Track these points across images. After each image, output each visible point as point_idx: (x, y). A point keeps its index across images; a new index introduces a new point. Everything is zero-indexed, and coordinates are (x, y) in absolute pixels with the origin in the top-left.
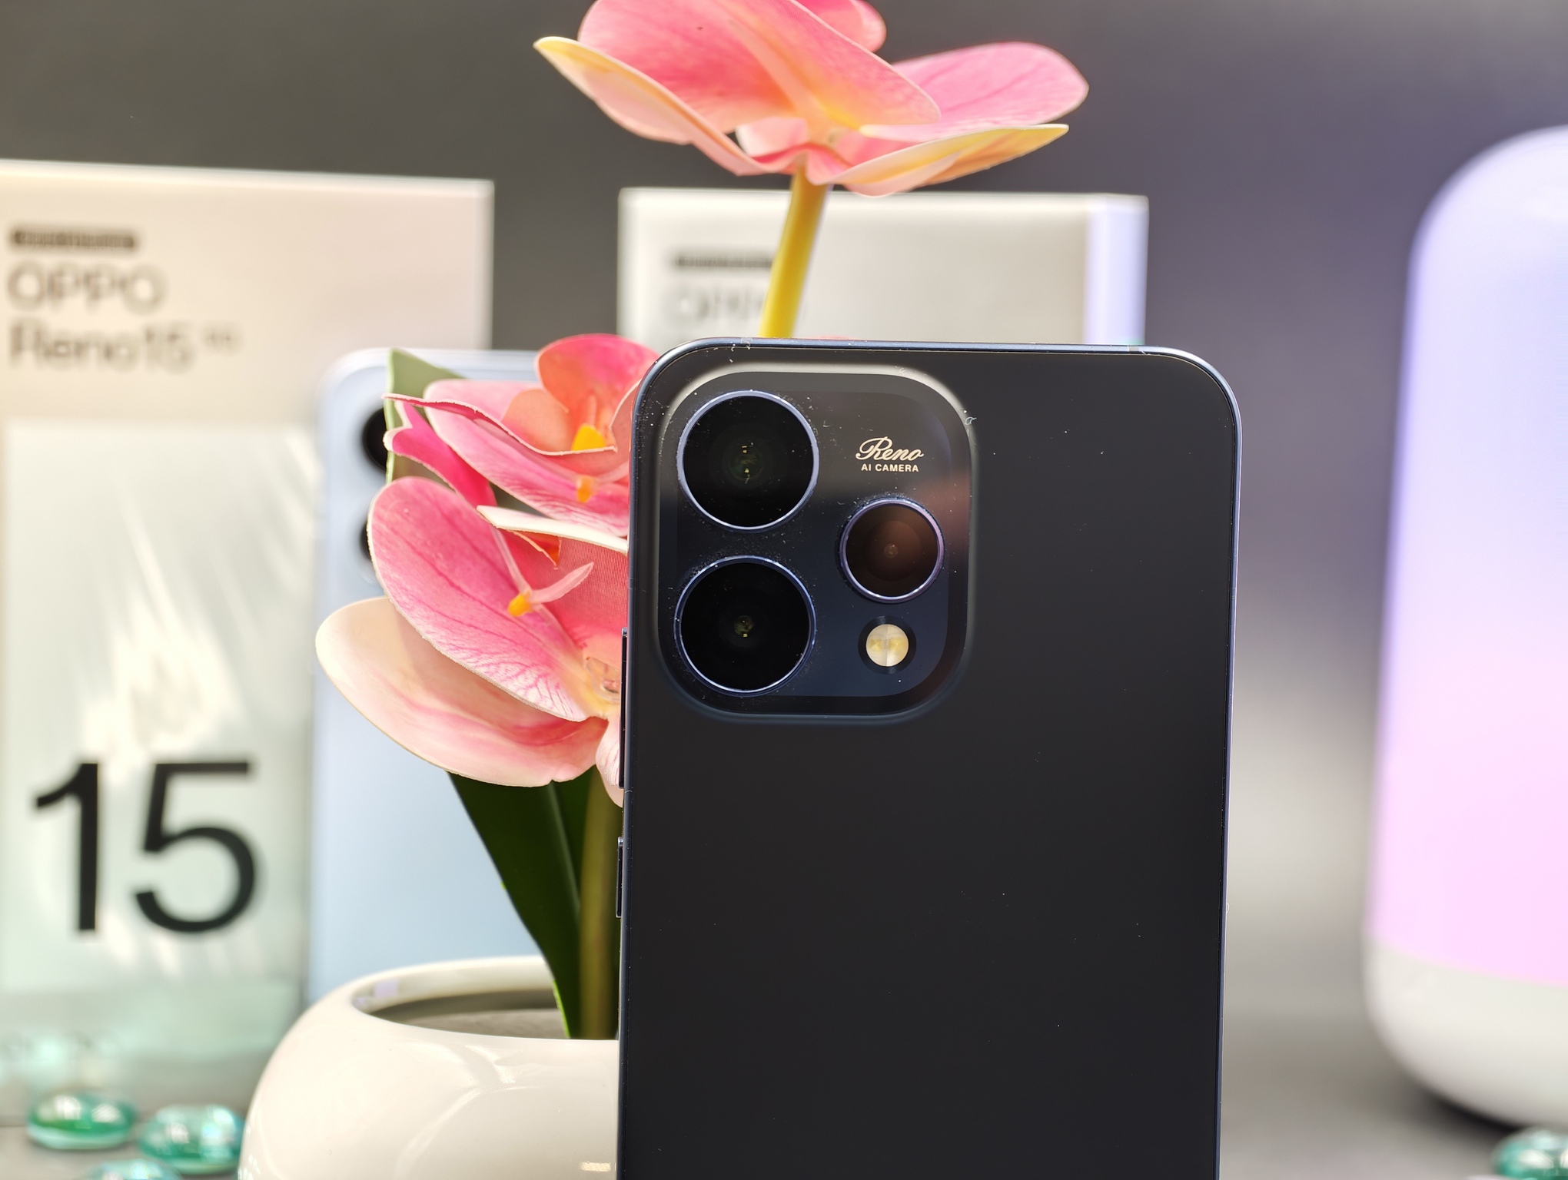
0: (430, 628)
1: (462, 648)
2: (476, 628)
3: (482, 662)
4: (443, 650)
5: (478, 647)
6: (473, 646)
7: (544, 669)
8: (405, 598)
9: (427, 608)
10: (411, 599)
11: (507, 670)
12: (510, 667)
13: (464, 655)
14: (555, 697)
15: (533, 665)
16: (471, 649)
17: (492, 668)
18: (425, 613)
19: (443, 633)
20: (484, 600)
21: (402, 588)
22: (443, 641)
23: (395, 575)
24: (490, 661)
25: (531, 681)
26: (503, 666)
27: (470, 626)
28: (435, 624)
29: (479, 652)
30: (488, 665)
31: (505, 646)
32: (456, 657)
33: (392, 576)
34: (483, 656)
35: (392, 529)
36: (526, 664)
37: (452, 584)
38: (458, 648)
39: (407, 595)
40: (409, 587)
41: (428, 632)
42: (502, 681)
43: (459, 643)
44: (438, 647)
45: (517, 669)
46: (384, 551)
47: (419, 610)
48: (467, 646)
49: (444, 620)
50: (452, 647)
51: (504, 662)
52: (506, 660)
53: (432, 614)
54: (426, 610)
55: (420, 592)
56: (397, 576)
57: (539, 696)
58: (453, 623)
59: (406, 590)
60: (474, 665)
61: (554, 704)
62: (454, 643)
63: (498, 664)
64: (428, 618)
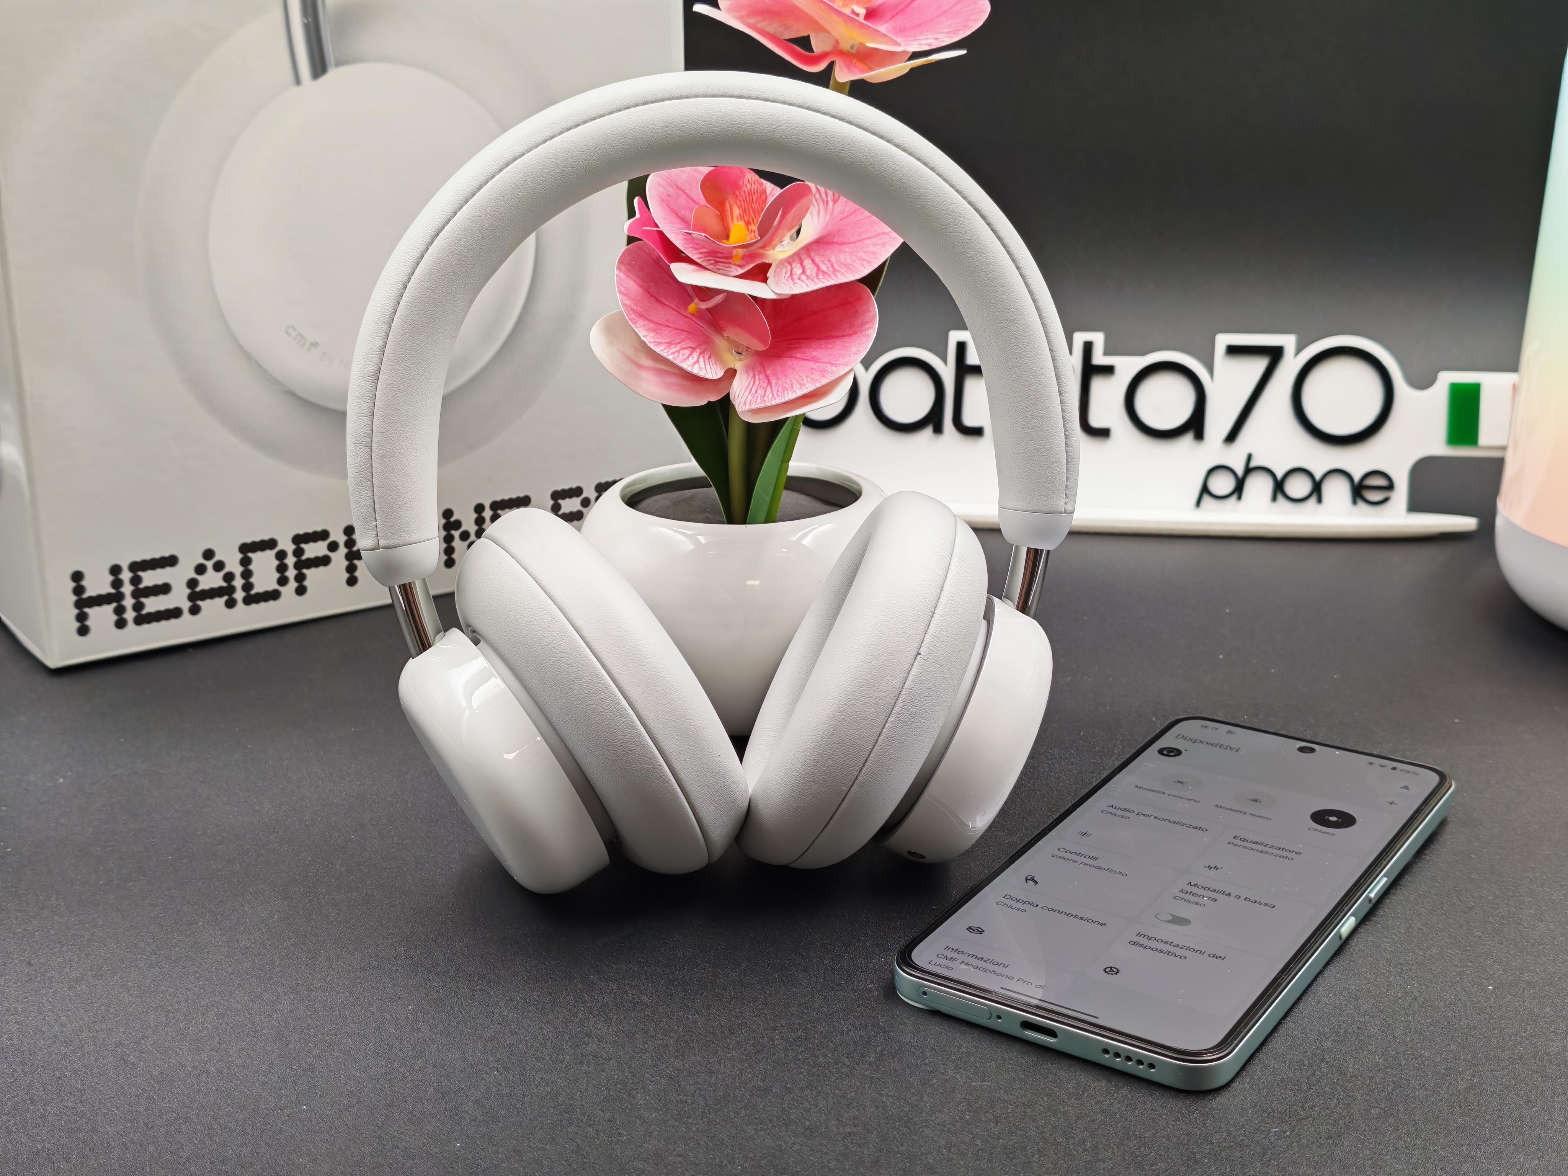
0: (645, 333)
1: (661, 343)
2: (669, 327)
3: (671, 351)
4: (652, 346)
6: (667, 341)
7: (703, 347)
8: (633, 316)
9: (645, 319)
10: (636, 316)
11: (683, 354)
12: (685, 351)
13: (662, 348)
14: (708, 366)
15: (698, 346)
16: (666, 343)
17: (676, 354)
18: (643, 323)
19: (652, 336)
20: (674, 307)
22: (652, 340)
23: (628, 302)
24: (675, 349)
25: (695, 359)
26: (681, 352)
27: (666, 326)
28: (648, 330)
29: (670, 344)
30: (673, 353)
31: (683, 337)
32: (658, 349)
33: (626, 303)
34: (673, 346)
35: (627, 276)
36: (694, 346)
37: (658, 301)
38: (659, 344)
39: (634, 313)
40: (635, 308)
41: (645, 336)
42: (681, 362)
43: (659, 340)
44: (649, 344)
45: (687, 352)
46: (623, 289)
47: (641, 322)
48: (664, 341)
49: (653, 325)
50: (656, 344)
51: (683, 349)
52: (684, 346)
53: (648, 322)
54: (644, 321)
55: (641, 309)
56: (629, 303)
57: (699, 368)
58: (657, 327)
59: (634, 310)
60: (667, 354)
61: (706, 372)
62: (657, 340)
63: (678, 351)
64: (645, 325)
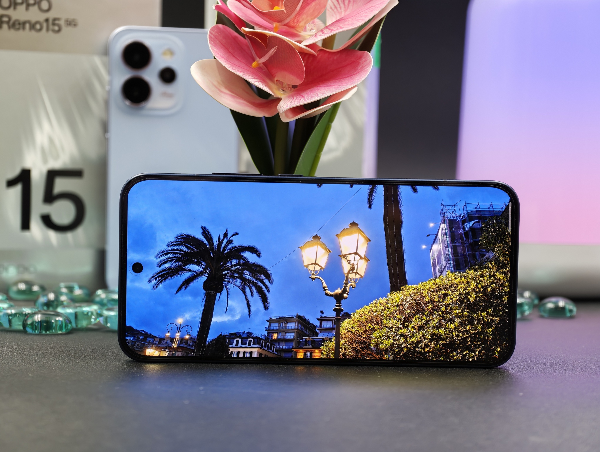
0: (226, 64)
4: (229, 70)
5: (241, 71)
7: (261, 81)
10: (220, 56)
12: (250, 76)
13: (236, 71)
15: (258, 78)
16: (238, 70)
17: (244, 75)
18: (224, 60)
19: (230, 66)
20: (244, 62)
21: (217, 53)
23: (215, 50)
25: (256, 81)
26: (248, 76)
27: (239, 66)
28: (227, 63)
29: (241, 72)
31: (249, 72)
32: (233, 71)
35: (215, 37)
36: (255, 77)
37: (234, 56)
38: (234, 69)
40: (220, 53)
42: (247, 78)
44: (227, 68)
45: (253, 78)
46: (212, 42)
49: (230, 63)
50: (232, 69)
53: (227, 61)
55: (223, 55)
58: (233, 65)
61: (263, 87)
64: (225, 62)
